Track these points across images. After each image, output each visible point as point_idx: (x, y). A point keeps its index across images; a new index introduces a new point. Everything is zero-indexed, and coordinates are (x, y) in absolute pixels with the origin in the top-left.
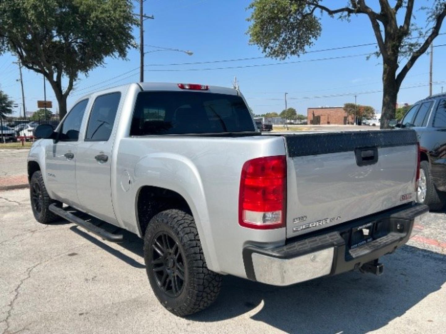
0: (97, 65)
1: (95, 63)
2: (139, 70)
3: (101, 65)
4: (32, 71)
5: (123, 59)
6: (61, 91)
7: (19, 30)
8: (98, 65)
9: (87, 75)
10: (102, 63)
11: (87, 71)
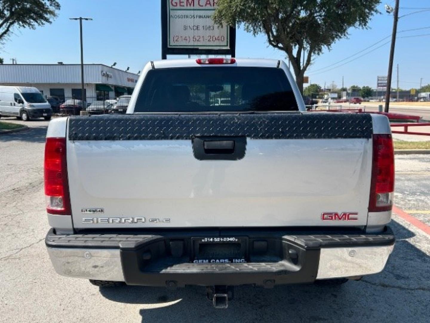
0: (340, 37)
1: (339, 36)
2: (391, 38)
3: (345, 37)
4: (276, 49)
5: (363, 28)
6: (299, 67)
7: (259, 12)
8: (342, 37)
9: (330, 48)
10: (347, 35)
11: (330, 45)
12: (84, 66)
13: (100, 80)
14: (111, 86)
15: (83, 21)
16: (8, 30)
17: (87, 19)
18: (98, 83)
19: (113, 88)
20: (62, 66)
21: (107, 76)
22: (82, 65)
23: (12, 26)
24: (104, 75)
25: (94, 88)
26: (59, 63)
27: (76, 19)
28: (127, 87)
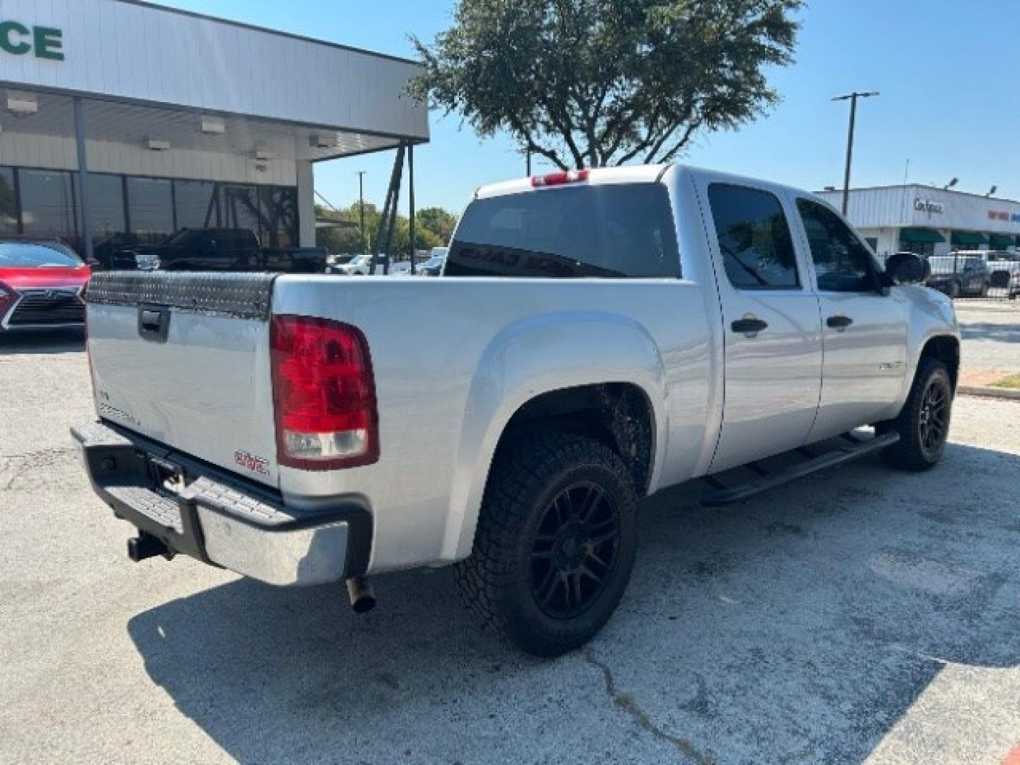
12: (851, 194)
13: (913, 219)
14: (941, 232)
15: (858, 99)
16: (686, 139)
17: (867, 95)
18: (904, 225)
19: (948, 237)
20: (833, 194)
21: (931, 209)
22: (846, 191)
23: (695, 130)
24: (921, 207)
25: (895, 237)
26: (827, 188)
27: (845, 98)
28: (987, 233)
